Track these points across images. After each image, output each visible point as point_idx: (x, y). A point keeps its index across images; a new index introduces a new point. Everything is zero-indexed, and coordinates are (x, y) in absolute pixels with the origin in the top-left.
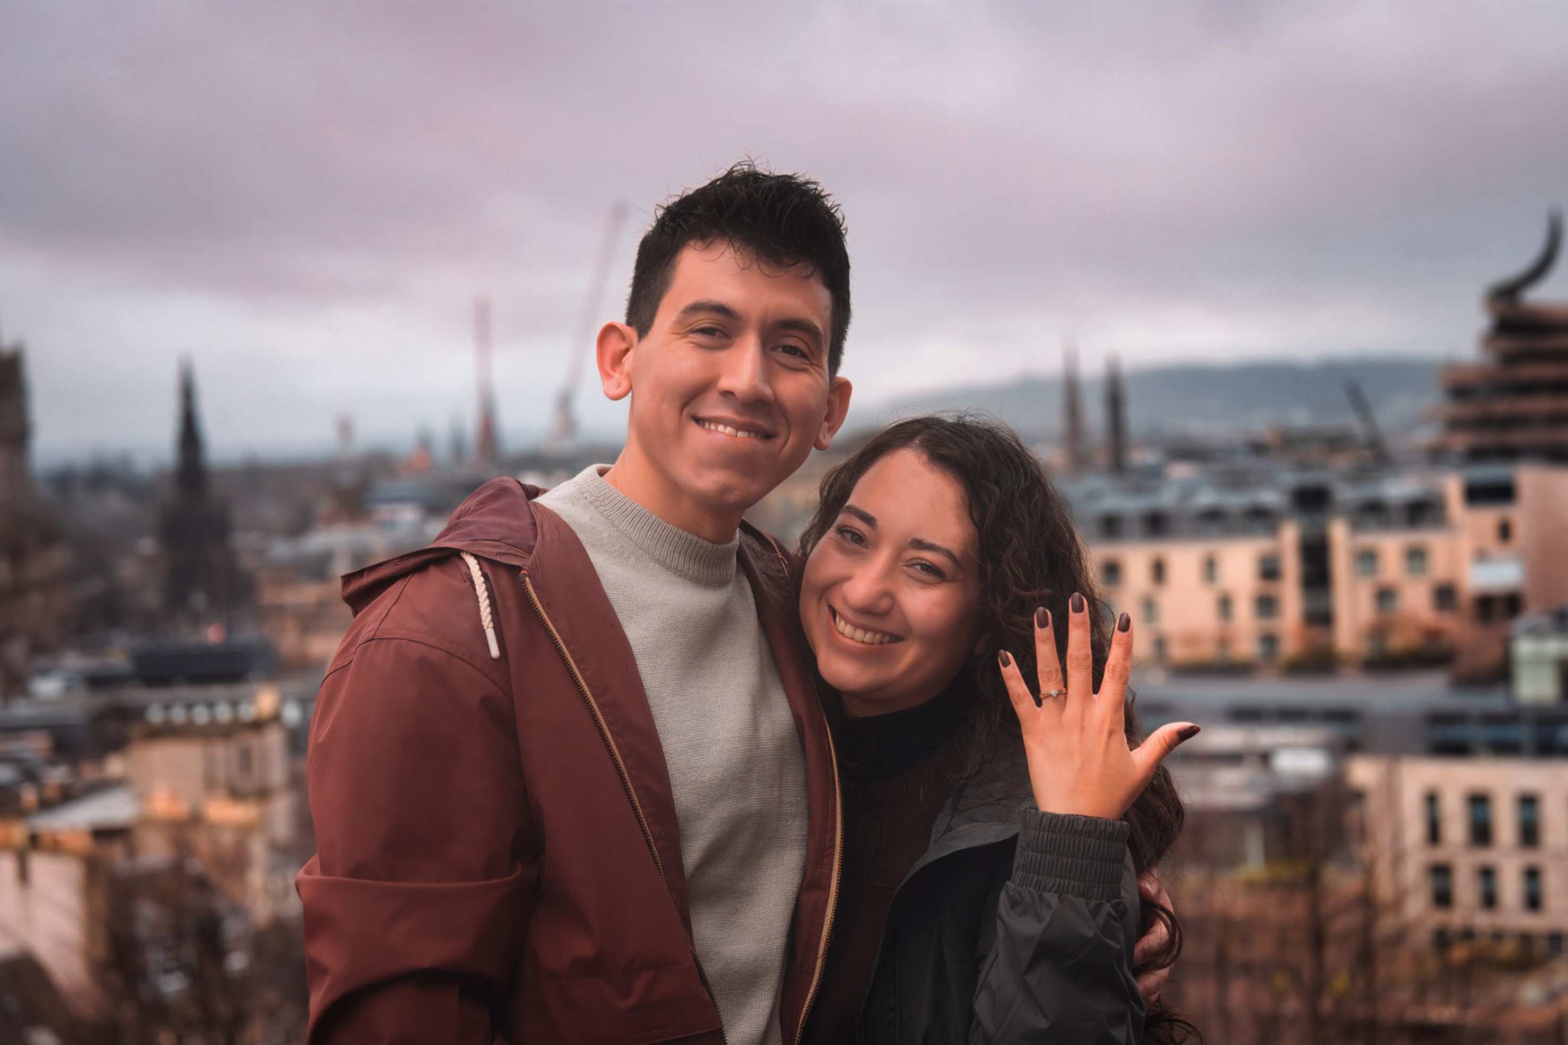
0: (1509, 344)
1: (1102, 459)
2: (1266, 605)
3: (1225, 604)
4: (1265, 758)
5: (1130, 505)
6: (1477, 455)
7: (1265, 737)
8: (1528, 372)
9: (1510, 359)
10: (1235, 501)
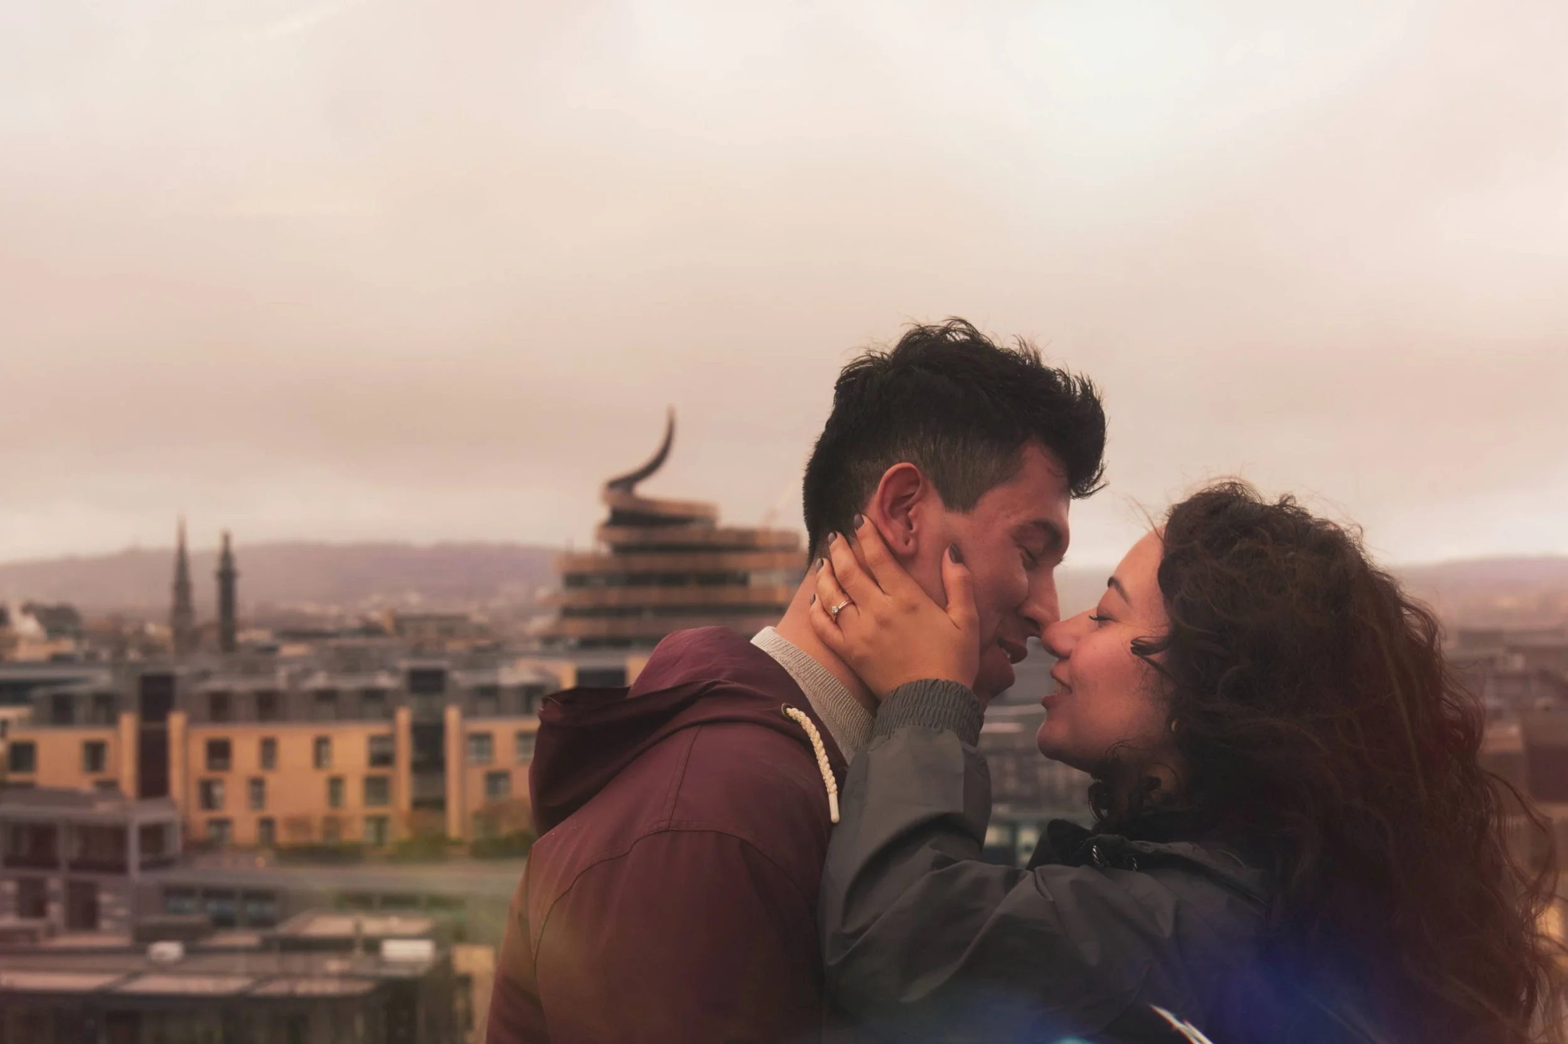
0: (622, 535)
1: (212, 637)
2: (377, 788)
3: (336, 784)
4: (373, 945)
5: (242, 685)
6: (588, 644)
7: (372, 926)
8: (640, 563)
9: (621, 549)
10: (347, 684)
